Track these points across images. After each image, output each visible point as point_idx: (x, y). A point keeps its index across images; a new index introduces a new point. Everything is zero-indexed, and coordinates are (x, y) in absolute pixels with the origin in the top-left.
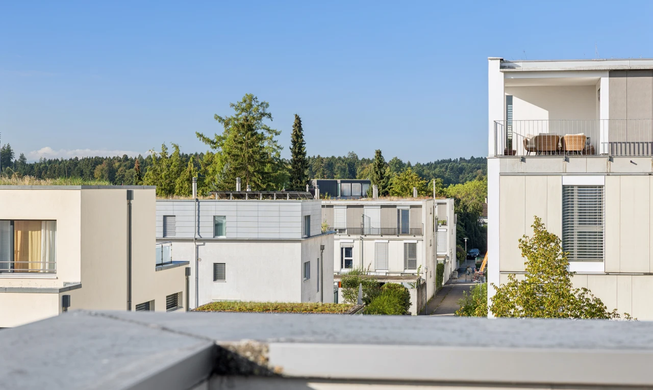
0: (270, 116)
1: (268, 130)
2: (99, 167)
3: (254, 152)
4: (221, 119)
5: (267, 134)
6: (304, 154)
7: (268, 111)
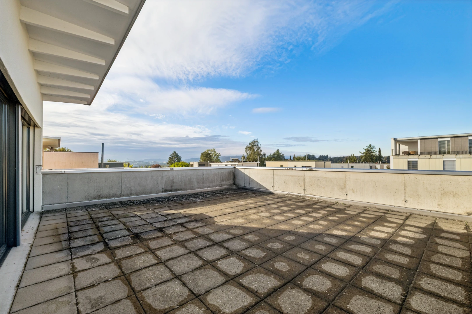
0: (375, 148)
1: (375, 151)
2: (344, 158)
3: (370, 155)
4: (364, 149)
5: (374, 152)
6: (381, 155)
7: (374, 147)
